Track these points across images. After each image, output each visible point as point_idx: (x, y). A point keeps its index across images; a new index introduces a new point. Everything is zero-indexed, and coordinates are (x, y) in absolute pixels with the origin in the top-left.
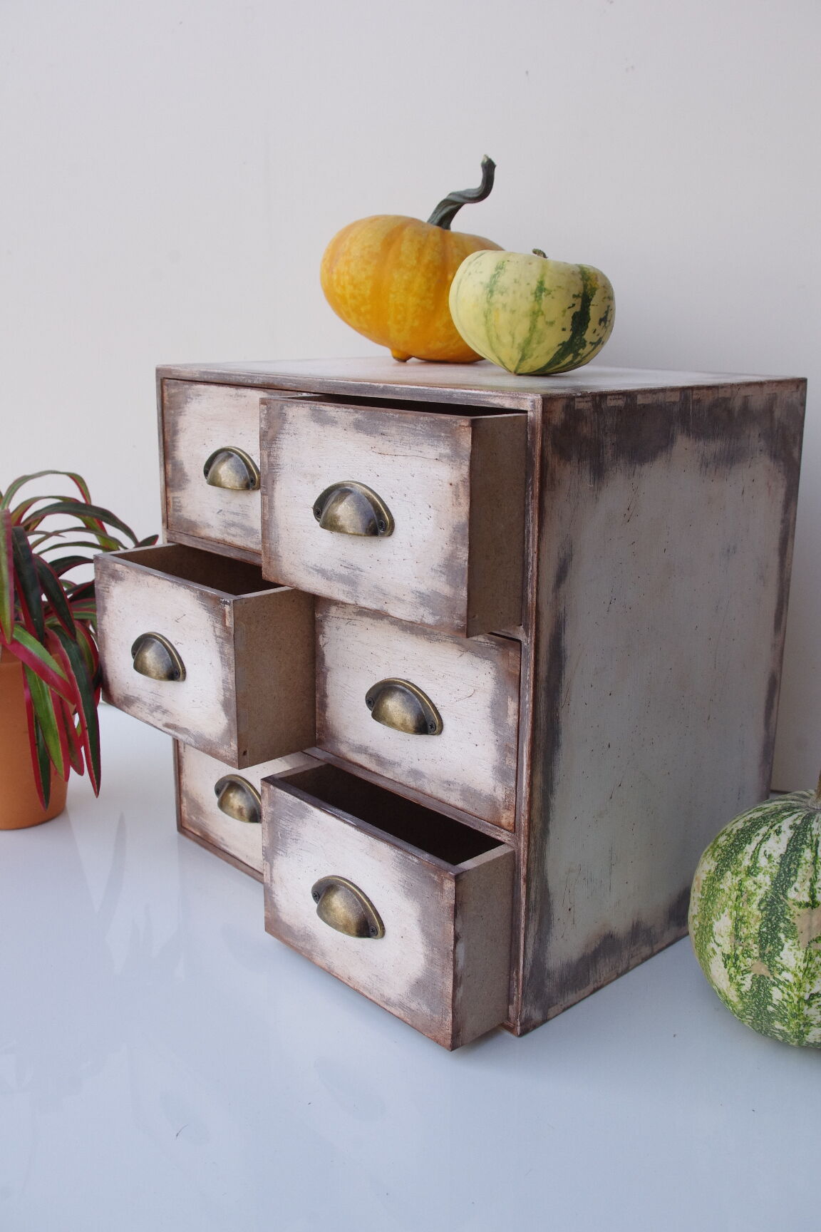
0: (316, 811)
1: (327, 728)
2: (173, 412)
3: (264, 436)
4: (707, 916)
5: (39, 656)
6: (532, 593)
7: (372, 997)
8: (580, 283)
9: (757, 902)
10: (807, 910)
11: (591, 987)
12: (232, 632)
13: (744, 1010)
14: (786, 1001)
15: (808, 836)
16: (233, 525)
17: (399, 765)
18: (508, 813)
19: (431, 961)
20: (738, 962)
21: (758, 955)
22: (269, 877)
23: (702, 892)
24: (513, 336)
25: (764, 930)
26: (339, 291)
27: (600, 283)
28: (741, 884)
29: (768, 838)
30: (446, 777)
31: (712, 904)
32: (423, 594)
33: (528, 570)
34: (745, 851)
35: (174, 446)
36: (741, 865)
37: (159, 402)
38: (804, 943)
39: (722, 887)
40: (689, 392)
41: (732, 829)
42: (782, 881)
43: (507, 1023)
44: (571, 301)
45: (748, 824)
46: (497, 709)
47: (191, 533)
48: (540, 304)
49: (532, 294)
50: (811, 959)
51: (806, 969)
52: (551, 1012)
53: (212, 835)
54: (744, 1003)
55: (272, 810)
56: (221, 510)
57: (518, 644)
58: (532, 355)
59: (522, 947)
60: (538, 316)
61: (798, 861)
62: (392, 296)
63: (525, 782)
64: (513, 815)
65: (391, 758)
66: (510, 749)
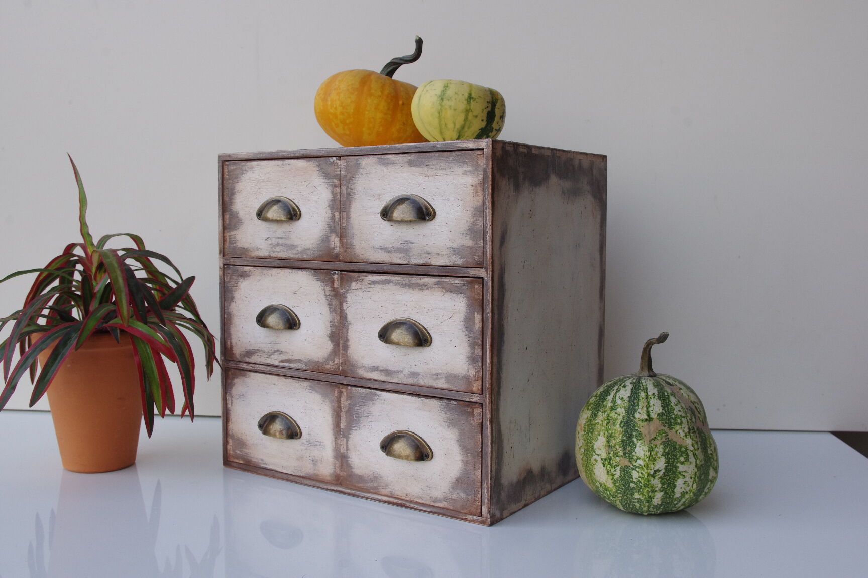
1: (349, 361)
4: (589, 442)
5: (147, 333)
6: (489, 249)
8: (489, 95)
9: (619, 424)
10: (647, 423)
11: (523, 503)
13: (616, 492)
14: (641, 477)
16: (278, 245)
17: (402, 372)
18: (477, 384)
20: (611, 461)
21: (622, 454)
23: (584, 431)
24: (454, 124)
25: (625, 438)
26: (332, 111)
27: (499, 97)
28: (608, 417)
29: (619, 390)
30: (435, 372)
31: (592, 434)
33: (486, 235)
34: (607, 400)
35: (232, 203)
36: (606, 408)
37: (220, 177)
38: (647, 441)
39: (596, 422)
40: (555, 151)
41: (597, 394)
42: (631, 409)
44: (486, 105)
45: (606, 388)
46: (468, 321)
47: (243, 256)
48: (470, 106)
49: (465, 100)
50: (652, 450)
51: (650, 456)
52: (506, 513)
53: (254, 460)
54: (617, 486)
56: (269, 238)
57: (481, 280)
58: (464, 136)
59: (490, 466)
60: (469, 112)
61: (638, 398)
62: (367, 113)
63: (488, 361)
64: (481, 383)
65: (396, 369)
66: (477, 343)
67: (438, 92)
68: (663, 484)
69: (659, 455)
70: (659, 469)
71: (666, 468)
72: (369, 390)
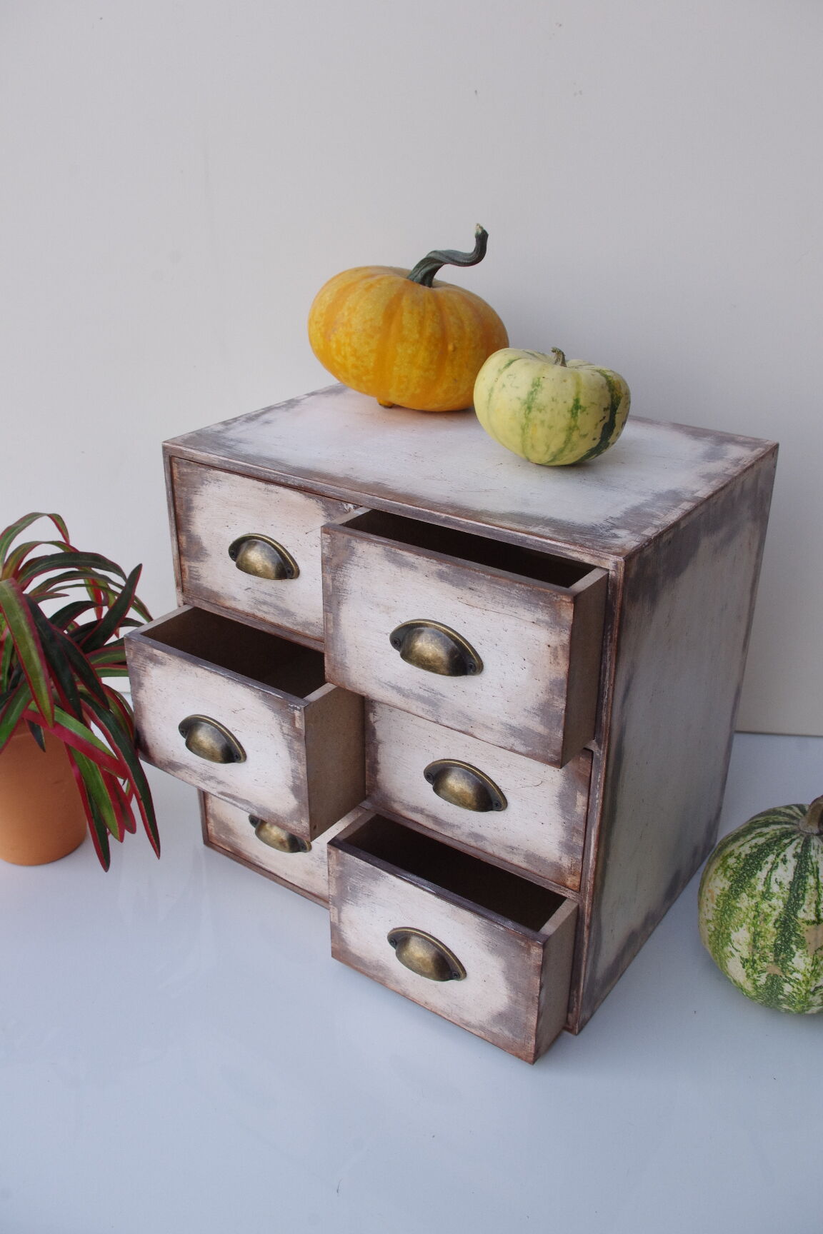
0: (392, 878)
1: (379, 788)
2: (185, 489)
3: (327, 561)
4: (724, 924)
6: (607, 717)
7: (450, 1019)
8: (608, 395)
9: (773, 921)
10: (813, 926)
12: (303, 733)
13: (757, 996)
14: (795, 992)
15: (809, 863)
16: (265, 603)
17: (460, 828)
18: (574, 878)
19: (516, 1002)
20: (755, 965)
21: (773, 960)
22: (337, 918)
23: (717, 905)
24: (548, 447)
25: (779, 942)
26: (339, 359)
27: (623, 391)
28: (757, 906)
29: (777, 867)
30: (509, 844)
31: (729, 916)
32: (514, 727)
33: (603, 697)
34: (757, 876)
35: (189, 521)
36: (755, 889)
37: (168, 479)
38: (812, 950)
39: (738, 905)
41: (740, 853)
42: (793, 904)
43: (567, 1026)
44: (601, 414)
45: (755, 850)
46: (565, 801)
47: (213, 601)
48: (576, 421)
49: (568, 411)
50: (817, 963)
51: (813, 971)
52: (596, 1006)
53: (247, 854)
54: (758, 992)
55: (341, 869)
56: (250, 588)
57: (590, 753)
58: (561, 458)
60: (573, 431)
61: (804, 887)
62: (395, 369)
63: (592, 857)
64: (579, 880)
65: (450, 821)
66: (578, 830)
67: (523, 392)
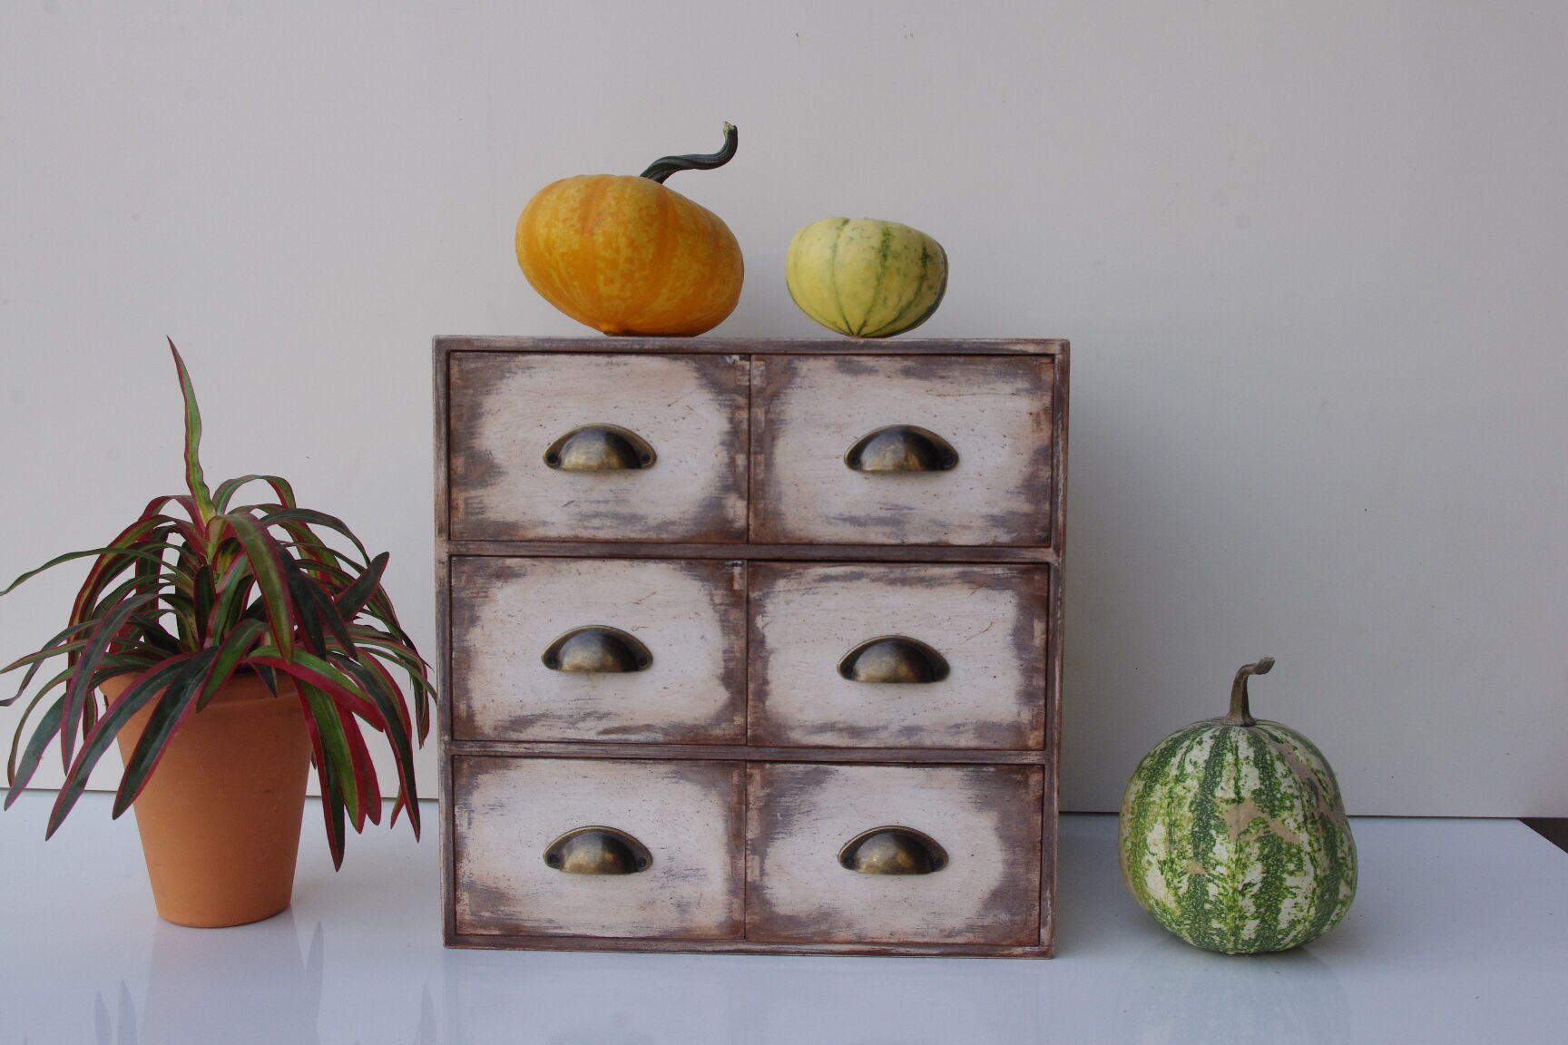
1: (769, 719)
3: (759, 393)
6: (1064, 517)
9: (1188, 805)
10: (1234, 805)
12: (745, 595)
14: (1222, 894)
16: (597, 515)
17: (884, 729)
18: (1036, 734)
19: (1013, 866)
20: (1174, 865)
21: (1192, 855)
25: (1196, 830)
28: (1170, 793)
30: (953, 721)
32: (996, 516)
36: (1168, 776)
38: (1234, 837)
39: (1152, 799)
42: (1209, 785)
46: (1021, 634)
50: (1241, 850)
51: (1237, 860)
56: (572, 502)
57: (1046, 566)
64: (1043, 733)
65: (874, 724)
66: (1037, 668)
68: (1258, 907)
69: (1253, 859)
70: (1253, 882)
71: (1264, 881)
72: (814, 766)
